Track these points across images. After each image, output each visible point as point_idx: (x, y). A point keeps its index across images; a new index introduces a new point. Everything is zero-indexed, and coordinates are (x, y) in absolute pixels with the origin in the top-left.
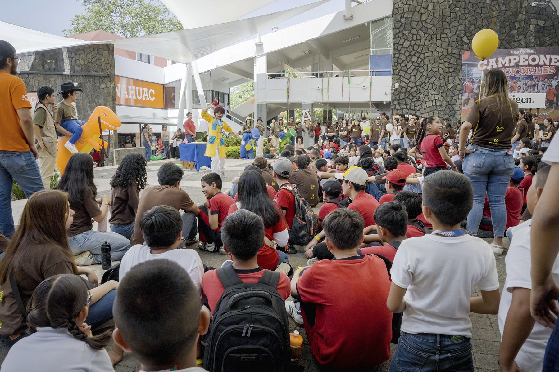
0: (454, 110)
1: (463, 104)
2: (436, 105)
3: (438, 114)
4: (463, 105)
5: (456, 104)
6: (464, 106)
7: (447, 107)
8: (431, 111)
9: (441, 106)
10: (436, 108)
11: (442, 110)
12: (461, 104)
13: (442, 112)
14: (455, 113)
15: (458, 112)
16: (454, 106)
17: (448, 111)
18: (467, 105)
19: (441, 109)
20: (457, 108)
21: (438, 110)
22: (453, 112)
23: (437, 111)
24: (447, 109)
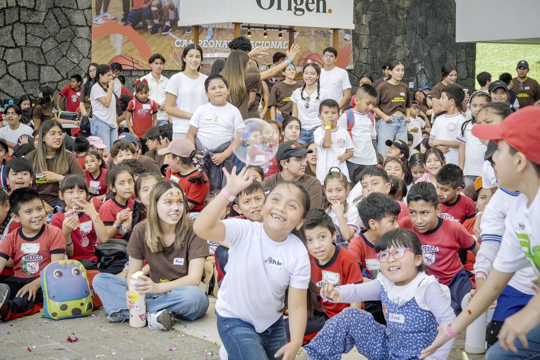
0: (71, 24)
1: (94, 6)
2: (17, 5)
3: (26, 34)
4: (94, 11)
5: (75, 7)
6: (98, 13)
7: (51, 16)
8: (5, 25)
9: (33, 10)
10: (19, 14)
11: (38, 23)
12: (90, 8)
13: (38, 31)
14: (74, 35)
15: (83, 32)
16: (69, 13)
17: (53, 27)
18: (106, 10)
19: (34, 19)
20: (78, 18)
21: (25, 24)
22: (68, 29)
23: (23, 27)
24: (50, 19)
